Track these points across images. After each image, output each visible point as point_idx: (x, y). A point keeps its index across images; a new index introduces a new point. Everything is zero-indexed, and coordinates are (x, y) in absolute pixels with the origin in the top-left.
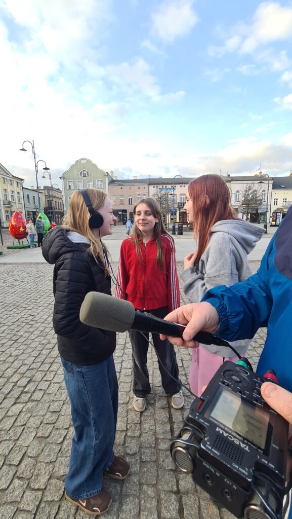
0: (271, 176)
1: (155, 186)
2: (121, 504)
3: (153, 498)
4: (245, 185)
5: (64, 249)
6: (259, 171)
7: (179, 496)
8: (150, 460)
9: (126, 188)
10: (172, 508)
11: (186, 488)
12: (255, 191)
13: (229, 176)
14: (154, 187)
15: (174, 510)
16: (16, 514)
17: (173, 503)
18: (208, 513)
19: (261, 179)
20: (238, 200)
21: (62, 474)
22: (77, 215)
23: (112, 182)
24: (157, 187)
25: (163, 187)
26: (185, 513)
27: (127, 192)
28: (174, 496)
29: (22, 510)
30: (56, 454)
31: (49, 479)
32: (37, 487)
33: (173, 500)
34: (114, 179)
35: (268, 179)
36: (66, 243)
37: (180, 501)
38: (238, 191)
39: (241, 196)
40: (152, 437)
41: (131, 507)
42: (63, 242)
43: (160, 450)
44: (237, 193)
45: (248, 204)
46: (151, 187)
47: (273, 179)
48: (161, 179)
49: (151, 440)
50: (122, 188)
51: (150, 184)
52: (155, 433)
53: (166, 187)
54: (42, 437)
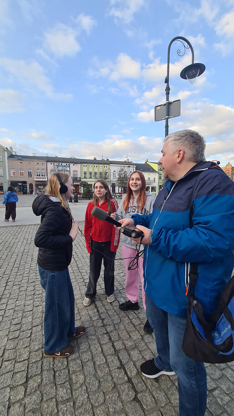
0: (135, 162)
1: (53, 163)
2: (79, 347)
3: (95, 339)
4: (119, 168)
5: (48, 205)
6: (127, 159)
7: (108, 334)
8: (90, 326)
9: (25, 163)
10: (106, 339)
11: (111, 330)
12: (125, 172)
13: (108, 160)
14: (51, 164)
15: (107, 339)
16: (14, 375)
17: (106, 338)
18: (123, 335)
19: (128, 164)
20: (115, 177)
21: (37, 349)
22: (53, 186)
23: (11, 156)
24: (54, 164)
25: (59, 164)
26: (112, 339)
27: (26, 166)
28: (105, 335)
29: (17, 372)
30: (29, 342)
31: (29, 353)
32: (23, 360)
33: (105, 336)
34: (14, 154)
35: (133, 164)
36: (50, 202)
37: (109, 335)
38: (114, 171)
39: (116, 175)
40: (88, 317)
41: (85, 346)
42: (48, 202)
43: (93, 321)
44: (114, 173)
45: (122, 181)
46: (49, 164)
47: (136, 164)
48: (56, 157)
49: (88, 318)
50: (21, 163)
51: (48, 161)
52: (89, 315)
53: (62, 164)
54: (13, 338)
